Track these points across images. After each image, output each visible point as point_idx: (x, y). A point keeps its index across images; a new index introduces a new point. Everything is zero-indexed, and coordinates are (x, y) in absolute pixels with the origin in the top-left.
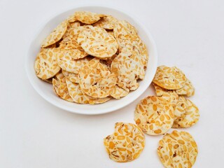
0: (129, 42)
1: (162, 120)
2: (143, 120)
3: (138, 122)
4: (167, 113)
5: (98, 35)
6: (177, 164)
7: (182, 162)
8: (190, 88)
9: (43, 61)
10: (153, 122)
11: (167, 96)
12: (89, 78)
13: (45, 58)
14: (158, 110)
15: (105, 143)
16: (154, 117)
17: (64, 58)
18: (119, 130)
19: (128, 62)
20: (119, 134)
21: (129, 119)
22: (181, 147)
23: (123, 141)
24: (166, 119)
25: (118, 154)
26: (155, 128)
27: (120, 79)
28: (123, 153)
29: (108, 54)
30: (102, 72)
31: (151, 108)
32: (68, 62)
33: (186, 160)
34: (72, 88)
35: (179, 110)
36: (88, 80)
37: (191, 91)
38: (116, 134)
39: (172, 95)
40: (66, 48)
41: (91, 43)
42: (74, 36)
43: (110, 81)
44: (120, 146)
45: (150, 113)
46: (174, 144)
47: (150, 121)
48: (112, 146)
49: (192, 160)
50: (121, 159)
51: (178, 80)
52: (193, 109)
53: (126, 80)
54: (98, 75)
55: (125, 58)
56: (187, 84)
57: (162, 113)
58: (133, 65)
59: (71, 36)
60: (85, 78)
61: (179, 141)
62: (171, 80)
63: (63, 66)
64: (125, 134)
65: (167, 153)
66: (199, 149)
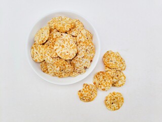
0: (84, 47)
1: (106, 84)
2: (97, 83)
3: (95, 83)
4: (109, 81)
5: (67, 42)
6: (113, 107)
7: (115, 106)
8: (124, 66)
9: (35, 51)
10: (102, 84)
11: (110, 71)
12: (59, 68)
13: (37, 49)
14: (105, 79)
15: (79, 94)
16: (102, 82)
17: (46, 55)
18: (85, 87)
19: (81, 61)
20: (85, 90)
21: (90, 82)
22: (116, 100)
23: (87, 93)
24: (108, 84)
25: (84, 98)
26: (103, 88)
27: (76, 68)
28: (87, 98)
29: (70, 57)
30: (66, 65)
31: (101, 77)
32: (49, 57)
33: (117, 105)
34: (50, 70)
35: (115, 78)
36: (58, 69)
37: (123, 68)
38: (84, 90)
39: (113, 71)
40: (48, 48)
41: (62, 50)
42: (53, 39)
43: (70, 70)
44: (86, 95)
45: (101, 80)
46: (112, 99)
47: (100, 83)
48: (82, 95)
49: (120, 105)
50: (86, 101)
51: (117, 62)
52: (123, 78)
53: (78, 69)
54: (64, 67)
55: (80, 58)
56: (122, 63)
57: (107, 81)
58: (84, 62)
59: (52, 39)
60: (57, 67)
61: (115, 97)
62: (113, 62)
63: (45, 59)
64: (88, 89)
65: (109, 103)
66: (125, 101)
